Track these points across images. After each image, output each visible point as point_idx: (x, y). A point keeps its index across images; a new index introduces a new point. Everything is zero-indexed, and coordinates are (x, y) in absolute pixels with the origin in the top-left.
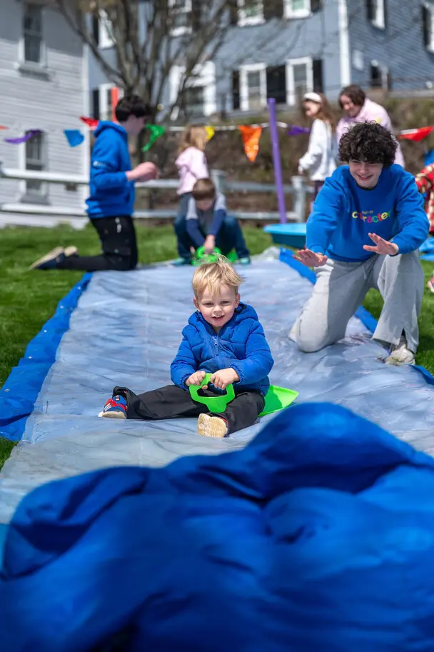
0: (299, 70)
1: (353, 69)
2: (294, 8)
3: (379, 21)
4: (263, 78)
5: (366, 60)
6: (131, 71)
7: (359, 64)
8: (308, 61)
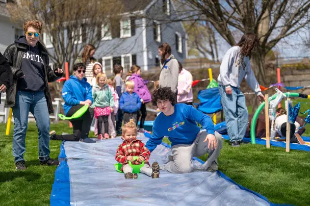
0: (126, 59)
1: (148, 59)
2: (124, 33)
3: (159, 39)
4: (112, 62)
5: (153, 55)
6: (61, 58)
7: (151, 57)
8: (130, 55)
